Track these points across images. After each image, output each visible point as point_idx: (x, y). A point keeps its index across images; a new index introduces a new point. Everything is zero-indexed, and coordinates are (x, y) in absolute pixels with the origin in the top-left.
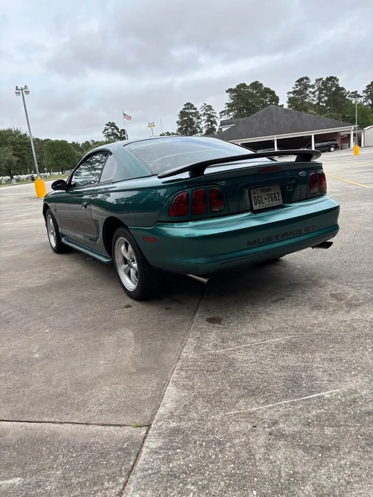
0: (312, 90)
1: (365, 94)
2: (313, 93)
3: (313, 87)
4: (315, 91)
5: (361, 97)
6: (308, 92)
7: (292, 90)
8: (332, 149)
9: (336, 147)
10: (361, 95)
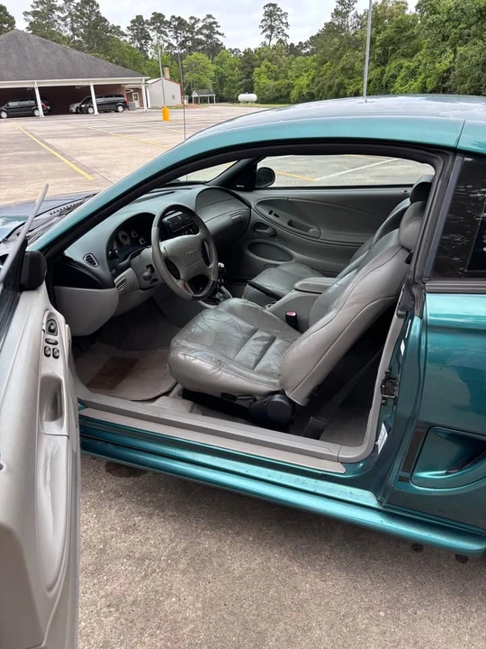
0: (62, 16)
1: (130, 32)
2: (64, 19)
3: (61, 9)
4: (66, 17)
5: (126, 35)
6: (56, 18)
7: (30, 9)
8: (120, 109)
9: (125, 106)
10: (126, 32)
